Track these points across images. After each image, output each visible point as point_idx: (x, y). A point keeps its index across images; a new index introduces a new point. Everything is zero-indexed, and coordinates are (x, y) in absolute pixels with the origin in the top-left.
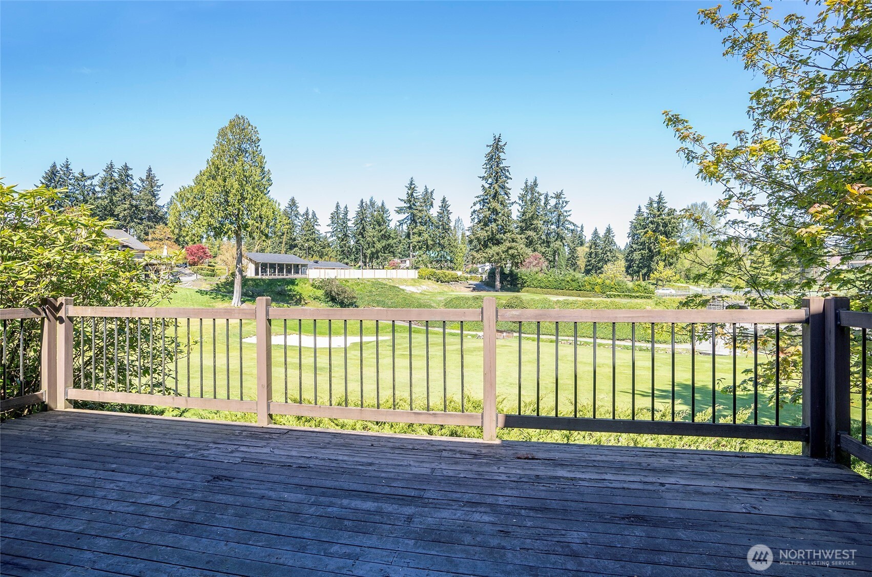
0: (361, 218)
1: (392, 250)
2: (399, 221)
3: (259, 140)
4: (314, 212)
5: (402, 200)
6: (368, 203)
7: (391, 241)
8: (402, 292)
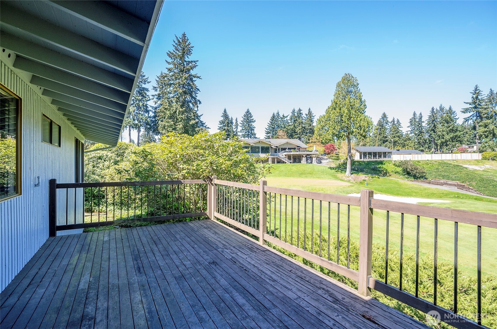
0: (433, 119)
1: (459, 139)
2: (465, 119)
3: (358, 84)
4: (398, 120)
5: (467, 103)
6: (438, 109)
7: (458, 133)
8: (465, 169)
